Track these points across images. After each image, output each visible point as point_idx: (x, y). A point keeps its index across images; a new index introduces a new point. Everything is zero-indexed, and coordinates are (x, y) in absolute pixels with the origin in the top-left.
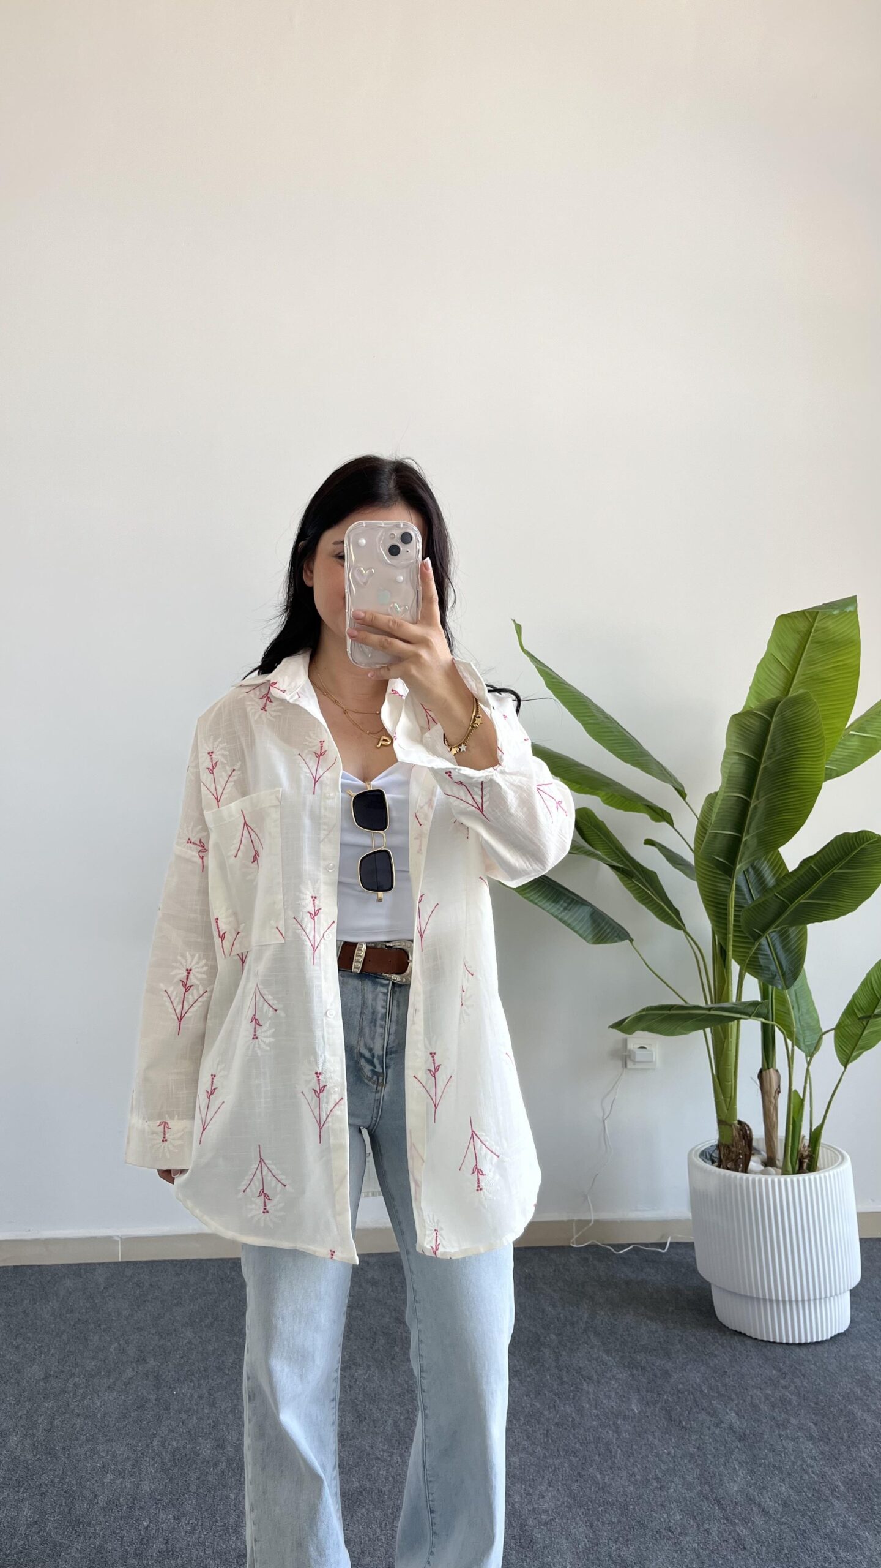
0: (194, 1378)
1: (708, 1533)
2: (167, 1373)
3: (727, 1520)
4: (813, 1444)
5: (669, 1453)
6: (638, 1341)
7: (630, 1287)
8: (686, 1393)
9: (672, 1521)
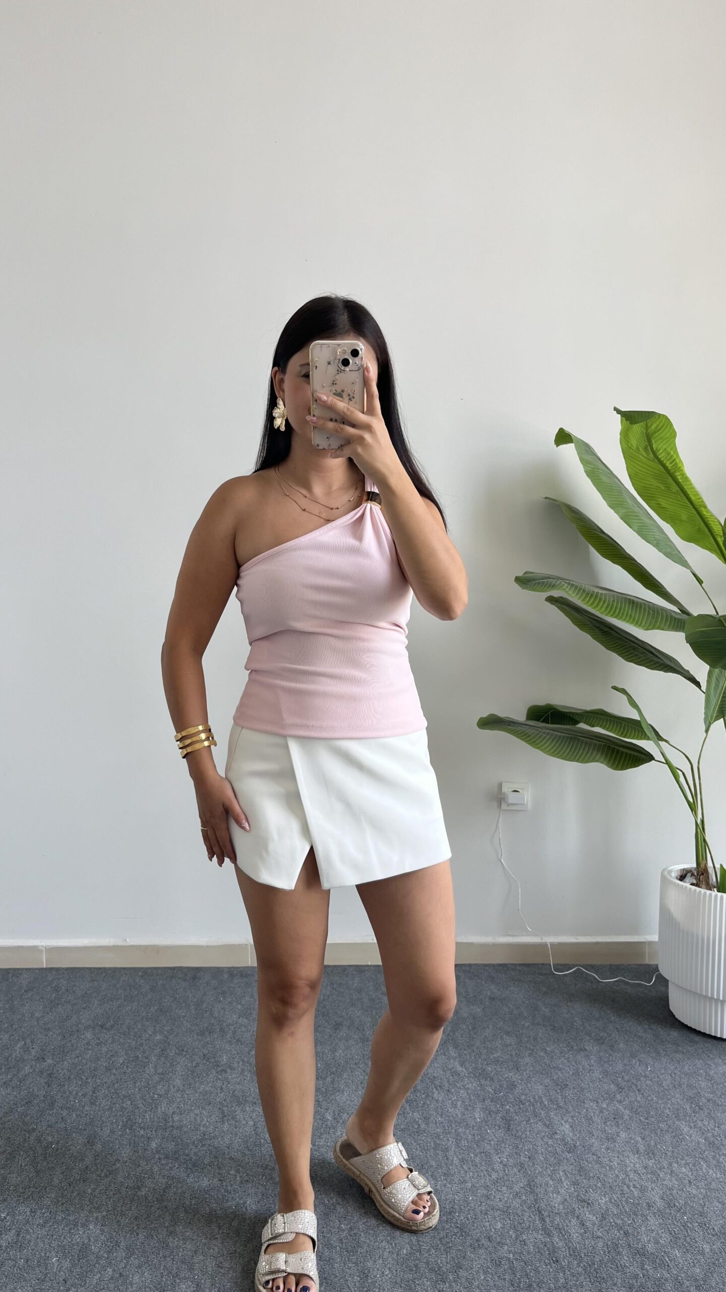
0: (84, 1078)
1: (525, 1244)
2: (60, 1071)
3: (545, 1233)
4: (638, 1158)
5: (501, 1162)
6: (493, 1054)
7: (494, 1003)
8: (527, 1104)
9: (493, 1230)
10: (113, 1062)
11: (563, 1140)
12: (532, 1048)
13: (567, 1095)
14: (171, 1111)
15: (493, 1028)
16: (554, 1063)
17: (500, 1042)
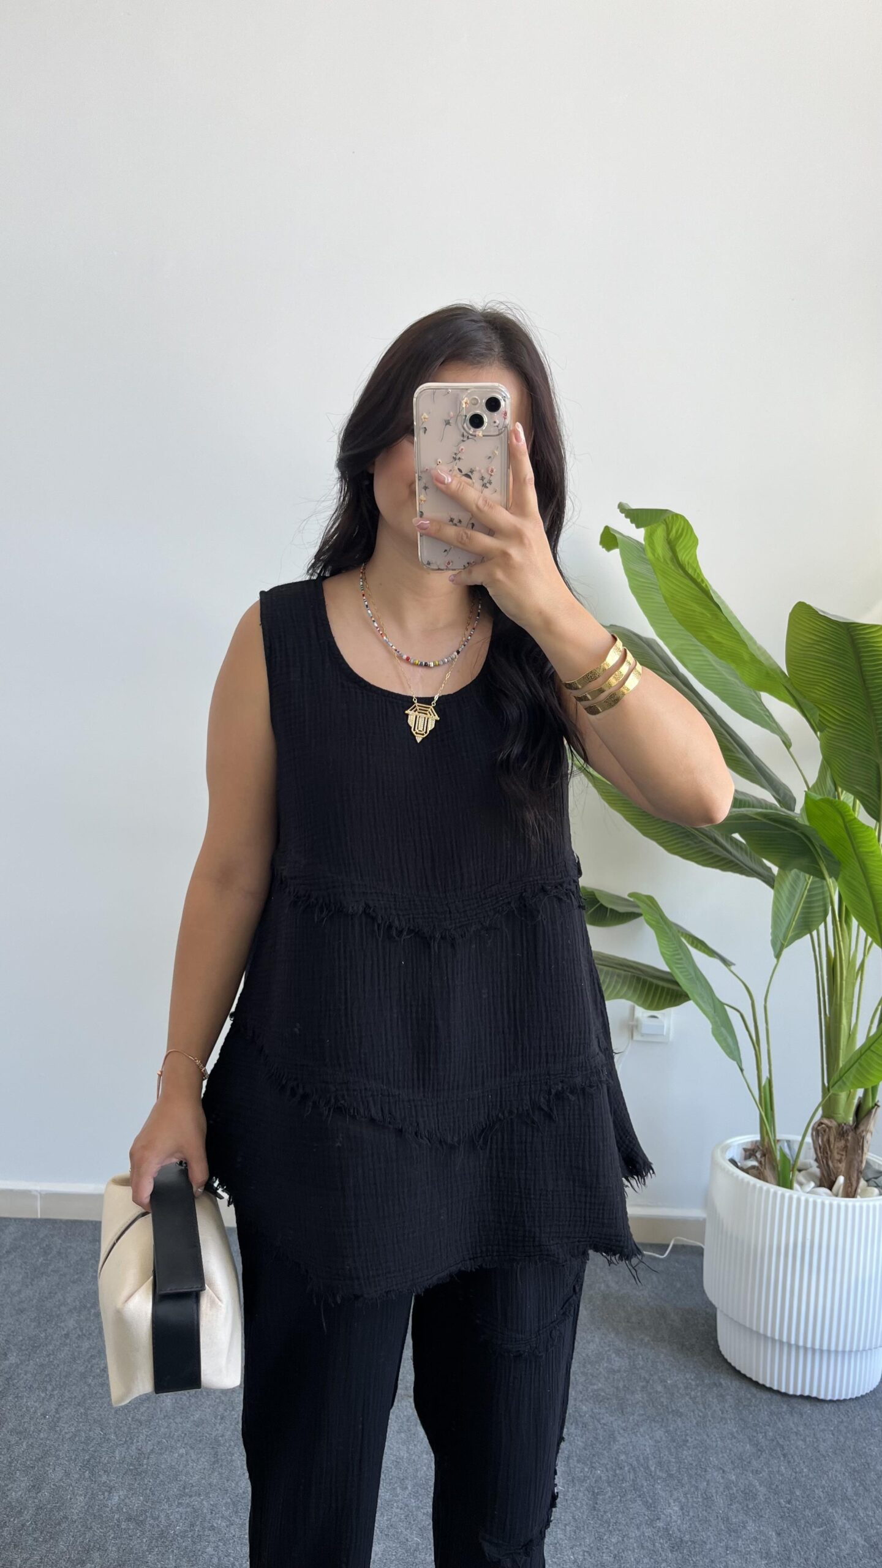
10: (92, 1366)
11: (667, 1530)
12: (646, 1376)
13: (684, 1457)
14: (149, 1448)
15: (600, 1343)
16: (674, 1403)
17: (605, 1365)
